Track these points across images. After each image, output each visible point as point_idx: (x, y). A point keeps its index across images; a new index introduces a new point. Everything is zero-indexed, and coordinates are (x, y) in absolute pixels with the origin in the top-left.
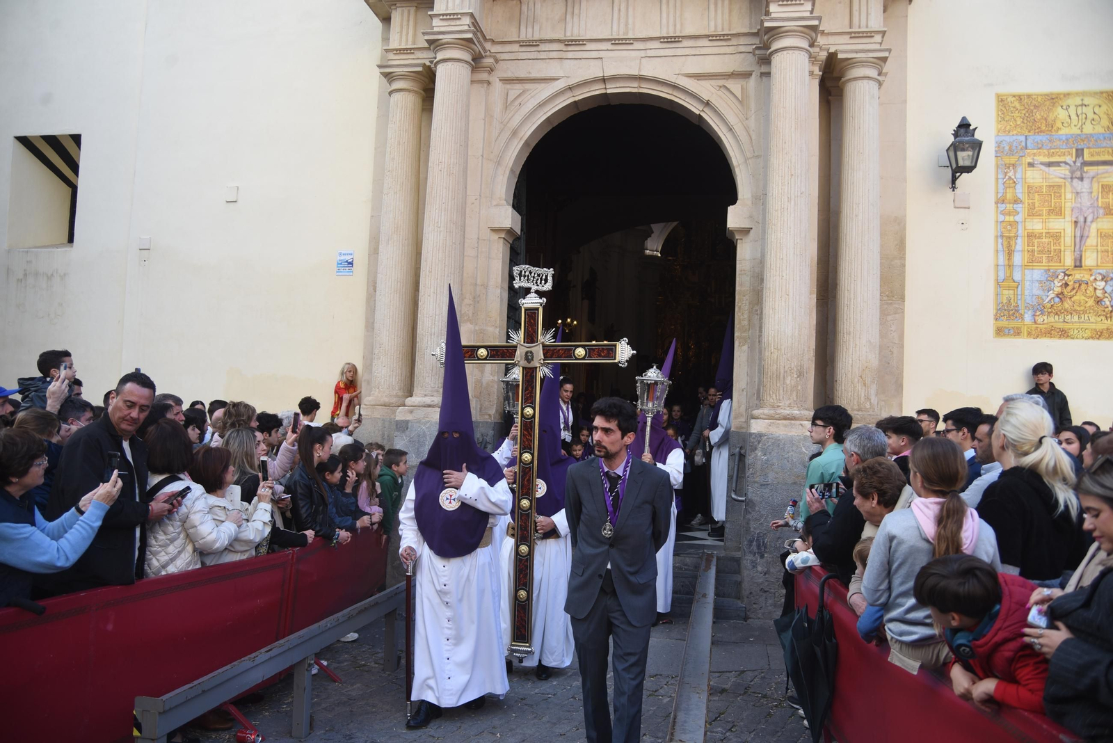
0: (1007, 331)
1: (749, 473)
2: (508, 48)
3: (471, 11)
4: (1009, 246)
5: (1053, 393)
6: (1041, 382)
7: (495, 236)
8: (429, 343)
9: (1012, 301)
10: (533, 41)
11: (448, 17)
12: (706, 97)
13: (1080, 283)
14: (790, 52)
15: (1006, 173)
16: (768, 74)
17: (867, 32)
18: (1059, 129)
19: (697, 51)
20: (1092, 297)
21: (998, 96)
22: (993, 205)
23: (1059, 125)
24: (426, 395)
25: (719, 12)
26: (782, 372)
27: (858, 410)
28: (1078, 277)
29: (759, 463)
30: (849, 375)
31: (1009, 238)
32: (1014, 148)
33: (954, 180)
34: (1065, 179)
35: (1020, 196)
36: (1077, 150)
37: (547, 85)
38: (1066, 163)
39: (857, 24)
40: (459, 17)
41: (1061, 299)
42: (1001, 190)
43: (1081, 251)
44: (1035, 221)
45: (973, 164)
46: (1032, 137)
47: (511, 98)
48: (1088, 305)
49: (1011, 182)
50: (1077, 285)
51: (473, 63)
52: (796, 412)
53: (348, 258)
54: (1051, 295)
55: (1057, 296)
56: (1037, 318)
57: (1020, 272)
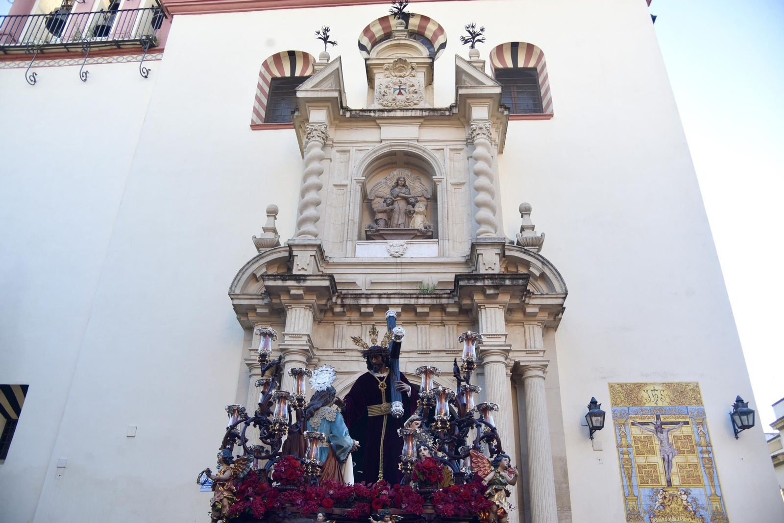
2: (326, 353)
3: (308, 333)
4: (628, 473)
9: (635, 508)
10: (342, 350)
11: (294, 336)
13: (673, 496)
14: (496, 364)
15: (620, 429)
16: (483, 374)
17: (535, 351)
18: (645, 403)
19: (440, 359)
20: (681, 505)
21: (609, 384)
22: (616, 449)
23: (645, 401)
25: (451, 337)
28: (671, 492)
31: (628, 469)
32: (622, 414)
33: (591, 434)
34: (653, 432)
35: (630, 443)
36: (656, 416)
37: (350, 376)
38: (652, 423)
39: (529, 346)
40: (301, 336)
41: (663, 506)
42: (619, 440)
43: (670, 476)
44: (641, 458)
45: (602, 425)
46: (632, 408)
49: (624, 434)
50: (671, 498)
51: (307, 363)
54: (658, 504)
55: (661, 505)
56: (652, 519)
57: (637, 490)
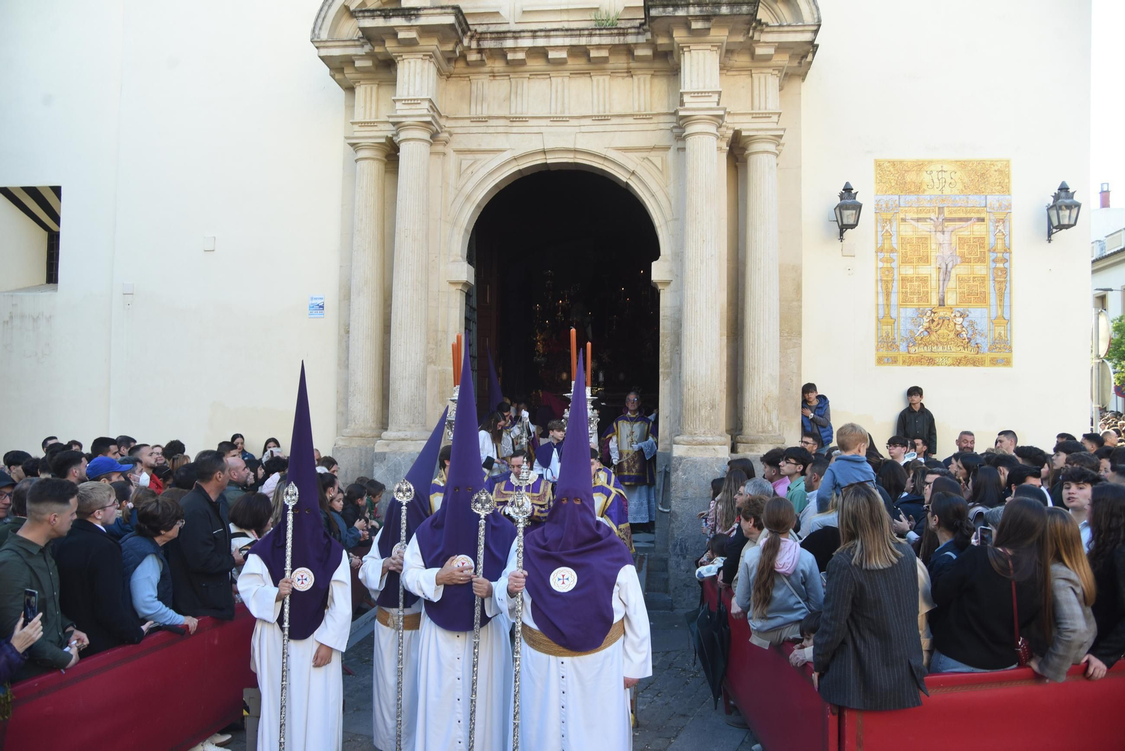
0: (886, 360)
1: (673, 488)
2: (460, 123)
3: (429, 97)
4: (887, 288)
5: (923, 412)
6: (914, 402)
7: (453, 288)
8: (401, 386)
9: (890, 335)
10: (482, 118)
11: (409, 102)
12: (631, 168)
13: (943, 319)
14: (701, 136)
15: (884, 227)
16: (684, 149)
17: (766, 113)
18: (924, 190)
19: (623, 128)
20: (953, 330)
21: (876, 161)
22: (874, 254)
23: (925, 187)
24: (399, 430)
25: (642, 94)
26: (698, 405)
27: (763, 432)
28: (942, 314)
29: (680, 481)
30: (755, 403)
31: (887, 281)
32: (889, 205)
33: (841, 234)
34: (930, 232)
35: (895, 246)
36: (939, 208)
37: (496, 155)
38: (931, 219)
39: (758, 106)
40: (419, 102)
41: (928, 332)
42: (880, 241)
43: (944, 292)
44: (908, 267)
45: (856, 222)
46: (903, 197)
47: (464, 167)
48: (949, 338)
49: (888, 234)
50: (941, 321)
51: (431, 141)
52: (710, 439)
53: (319, 302)
54: (921, 329)
55: (926, 330)
56: (910, 349)
57: (896, 310)
